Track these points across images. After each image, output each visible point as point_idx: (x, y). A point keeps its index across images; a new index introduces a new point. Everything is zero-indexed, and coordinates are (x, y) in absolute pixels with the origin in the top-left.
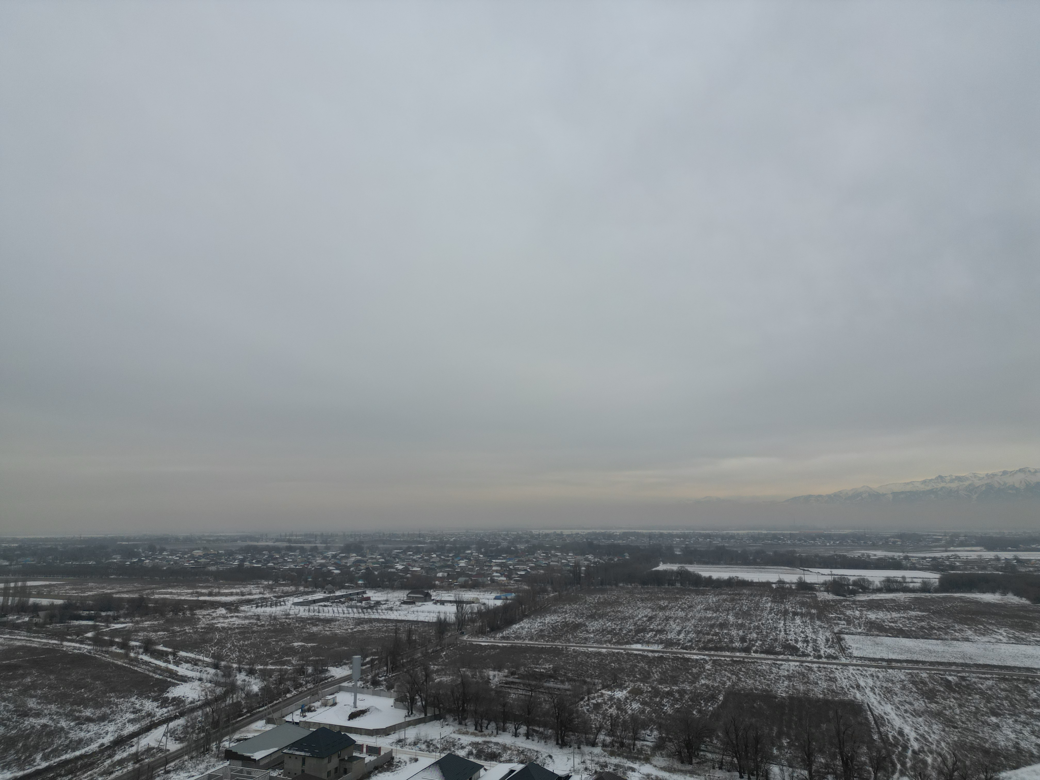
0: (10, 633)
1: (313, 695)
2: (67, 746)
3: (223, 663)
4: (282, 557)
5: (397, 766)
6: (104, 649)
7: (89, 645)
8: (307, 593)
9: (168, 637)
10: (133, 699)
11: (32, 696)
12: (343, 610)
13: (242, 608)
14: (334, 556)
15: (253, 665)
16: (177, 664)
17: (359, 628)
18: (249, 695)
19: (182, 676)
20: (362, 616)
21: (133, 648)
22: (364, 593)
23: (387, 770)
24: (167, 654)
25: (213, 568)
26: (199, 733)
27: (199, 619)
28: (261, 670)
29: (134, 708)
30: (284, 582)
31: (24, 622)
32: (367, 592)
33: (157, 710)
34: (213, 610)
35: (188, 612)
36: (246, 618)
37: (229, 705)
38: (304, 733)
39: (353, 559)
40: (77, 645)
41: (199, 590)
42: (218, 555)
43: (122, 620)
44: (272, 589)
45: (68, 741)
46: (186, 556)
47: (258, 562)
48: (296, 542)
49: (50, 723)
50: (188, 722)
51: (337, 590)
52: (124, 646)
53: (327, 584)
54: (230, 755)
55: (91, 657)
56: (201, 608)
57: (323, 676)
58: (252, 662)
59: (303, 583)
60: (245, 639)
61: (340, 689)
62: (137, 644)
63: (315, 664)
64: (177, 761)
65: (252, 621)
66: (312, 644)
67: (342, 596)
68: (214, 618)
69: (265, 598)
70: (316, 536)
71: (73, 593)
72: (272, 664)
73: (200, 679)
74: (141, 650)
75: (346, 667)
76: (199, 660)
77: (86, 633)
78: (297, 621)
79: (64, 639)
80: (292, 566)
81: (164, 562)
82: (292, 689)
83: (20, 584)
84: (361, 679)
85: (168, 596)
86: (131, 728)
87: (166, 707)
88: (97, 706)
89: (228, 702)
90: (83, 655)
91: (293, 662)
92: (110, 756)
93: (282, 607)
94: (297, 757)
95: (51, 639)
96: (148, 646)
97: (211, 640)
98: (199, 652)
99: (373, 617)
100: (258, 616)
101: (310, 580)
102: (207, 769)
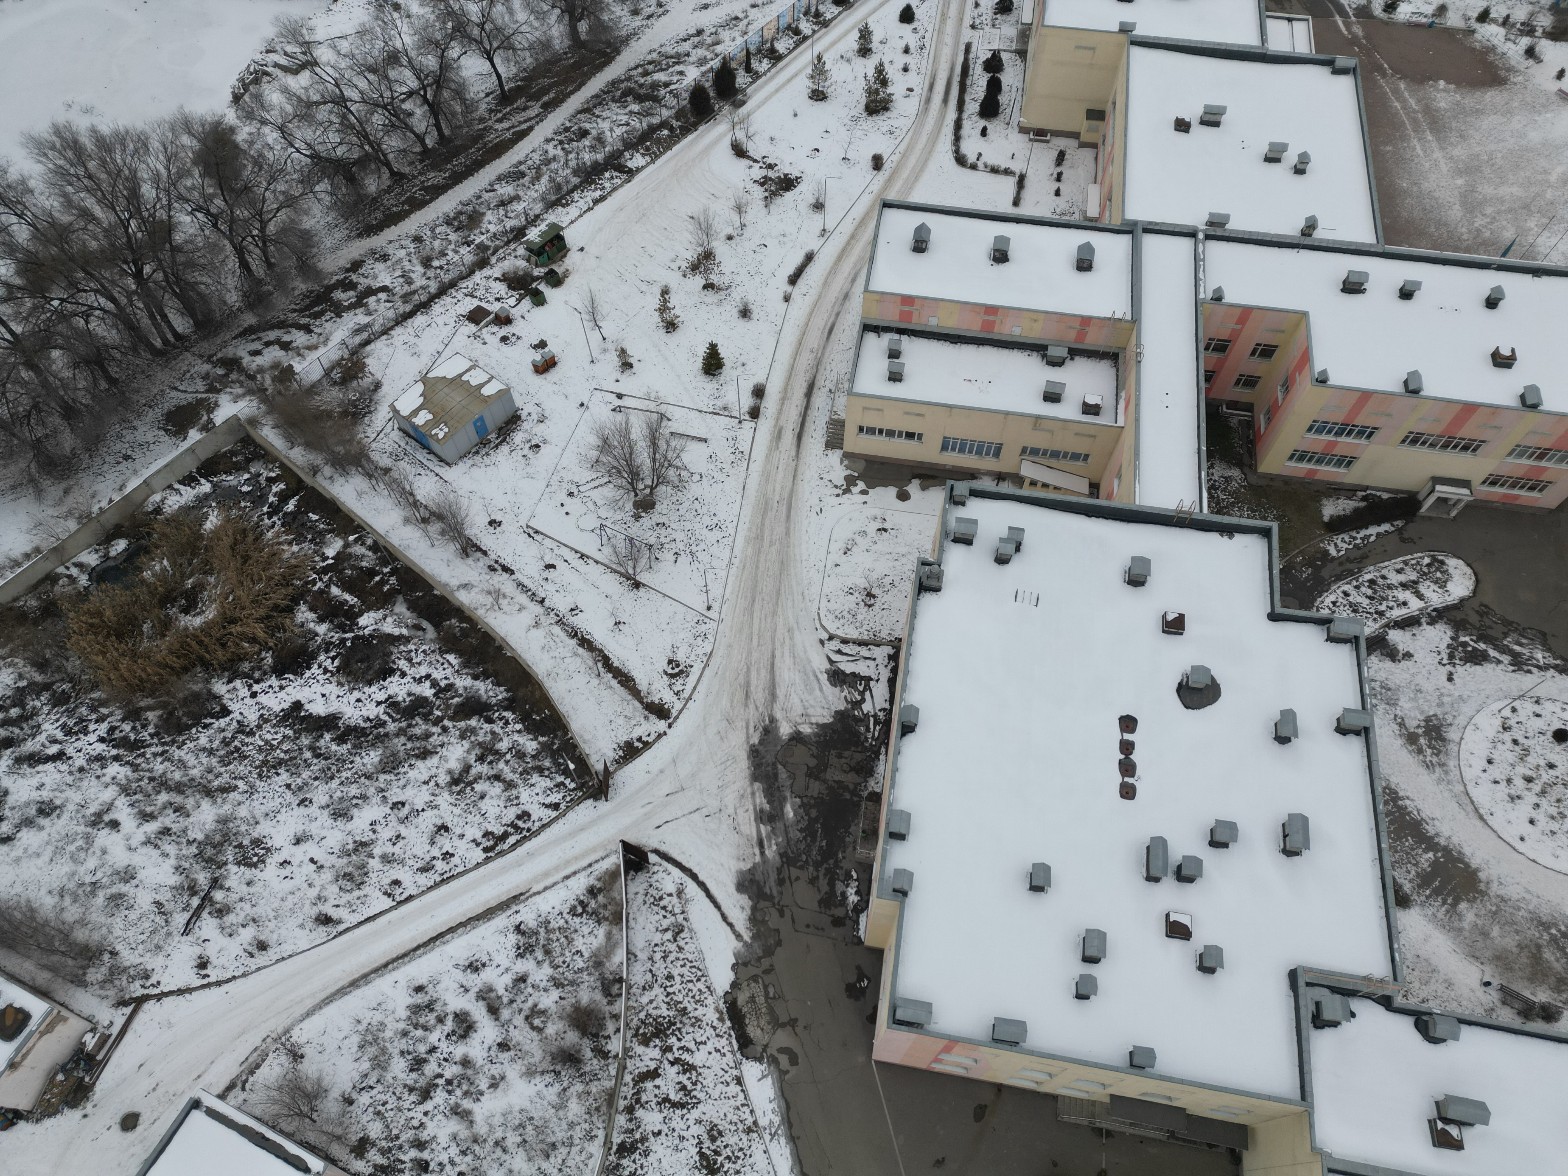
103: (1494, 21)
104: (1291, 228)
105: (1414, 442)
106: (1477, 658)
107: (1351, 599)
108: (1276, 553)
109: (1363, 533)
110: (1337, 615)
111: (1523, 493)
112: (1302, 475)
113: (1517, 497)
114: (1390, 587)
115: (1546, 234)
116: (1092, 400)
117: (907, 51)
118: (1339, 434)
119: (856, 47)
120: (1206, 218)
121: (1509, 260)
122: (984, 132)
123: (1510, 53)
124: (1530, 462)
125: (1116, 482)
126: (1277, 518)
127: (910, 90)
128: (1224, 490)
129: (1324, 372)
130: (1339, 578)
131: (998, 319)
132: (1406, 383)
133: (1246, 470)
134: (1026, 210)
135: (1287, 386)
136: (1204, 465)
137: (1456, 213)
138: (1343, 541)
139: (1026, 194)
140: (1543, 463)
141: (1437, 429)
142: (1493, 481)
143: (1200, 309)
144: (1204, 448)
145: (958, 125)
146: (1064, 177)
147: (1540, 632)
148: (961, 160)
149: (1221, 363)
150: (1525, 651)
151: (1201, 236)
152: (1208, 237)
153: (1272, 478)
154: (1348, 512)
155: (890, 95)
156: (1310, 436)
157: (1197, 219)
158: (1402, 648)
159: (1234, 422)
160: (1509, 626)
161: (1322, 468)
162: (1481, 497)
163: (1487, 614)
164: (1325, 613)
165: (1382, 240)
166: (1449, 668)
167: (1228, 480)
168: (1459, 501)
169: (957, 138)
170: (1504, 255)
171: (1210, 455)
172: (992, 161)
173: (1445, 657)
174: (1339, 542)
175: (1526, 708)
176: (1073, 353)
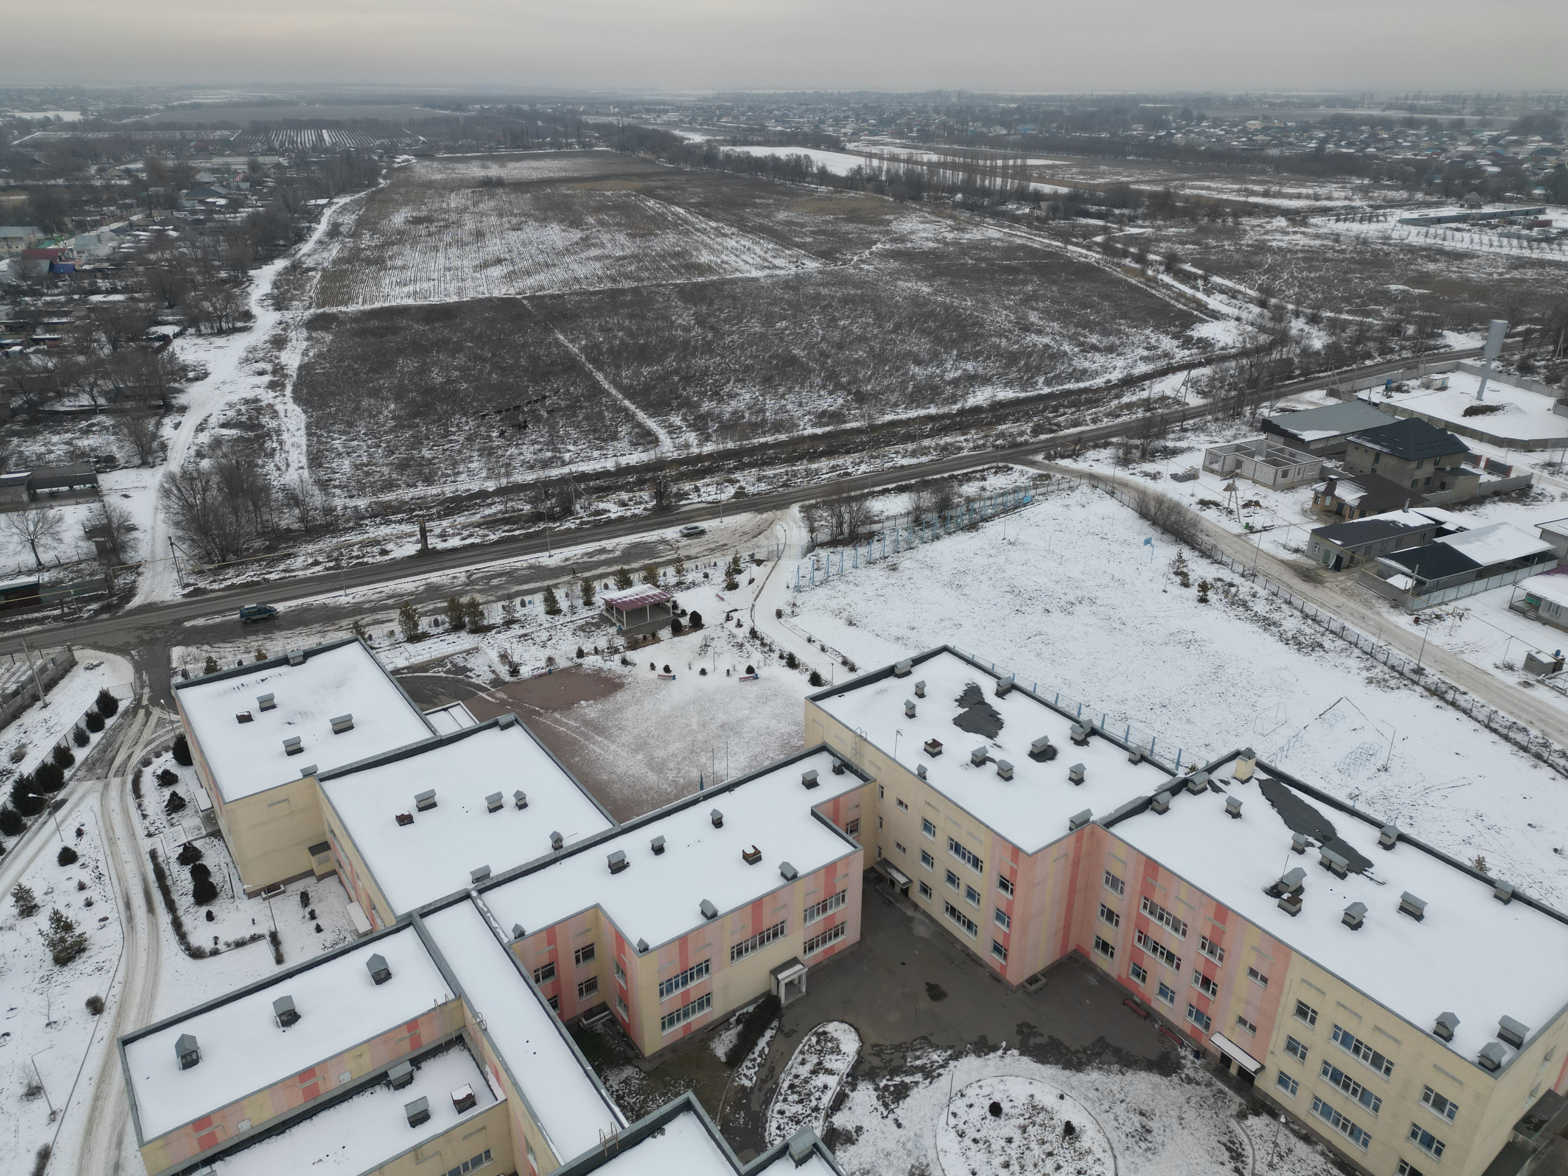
0: (1010, 227)
1: (1409, 368)
2: (1070, 374)
3: (1273, 301)
4: (1394, 138)
5: (1535, 499)
6: (1115, 260)
7: (1098, 252)
8: (1429, 205)
9: (1198, 253)
10: (1147, 332)
11: (1033, 309)
12: (1490, 240)
13: (1313, 221)
14: (1494, 141)
15: (1319, 309)
16: (1208, 292)
17: (1516, 274)
18: (1306, 352)
19: (1213, 311)
20: (1527, 253)
21: (1151, 263)
22: (1542, 212)
23: (1517, 500)
24: (1196, 277)
25: (1274, 152)
26: (1229, 390)
27: (1245, 231)
28: (1329, 319)
29: (1149, 343)
30: (1389, 183)
31: (1024, 214)
32: (1547, 211)
33: (1177, 350)
34: (1267, 220)
35: (1230, 220)
36: (1317, 236)
37: (1276, 361)
38: (1385, 420)
39: (1532, 147)
40: (1084, 251)
41: (1250, 186)
42: (1285, 130)
43: (1140, 222)
44: (1367, 192)
45: (1071, 370)
46: (1235, 130)
47: (1349, 145)
48: (1425, 110)
49: (1052, 344)
50: (1216, 373)
51: (1487, 203)
52: (1140, 258)
53: (1470, 192)
54: (1267, 426)
55: (1098, 270)
56: (1250, 214)
57: (1432, 342)
58: (1317, 306)
59: (1424, 186)
60: (1311, 269)
61: (1458, 368)
62: (1158, 258)
63: (1421, 323)
64: (1197, 420)
65: (1326, 242)
66: (1421, 291)
67: (1494, 216)
68: (1267, 232)
69: (1353, 208)
70: (1465, 100)
71: (1080, 179)
72: (1348, 312)
73: (1238, 319)
74: (1162, 268)
75: (1477, 336)
76: (1239, 292)
77: (1095, 236)
78: (1401, 250)
79: (1067, 242)
80: (1409, 155)
81: (1203, 138)
82: (1376, 355)
83: (1019, 162)
84: (1500, 358)
85: (1203, 192)
86: (1142, 368)
87: (1189, 349)
88: (1105, 333)
89: (1273, 356)
90: (1089, 265)
91: (1385, 314)
92: (1118, 397)
93: (1380, 226)
94: (1367, 450)
95: (1054, 239)
96: (1171, 264)
97: (1260, 264)
98: (1241, 281)
99: (1549, 256)
100: (1338, 235)
101: (1438, 181)
102: (1235, 437)
103: (588, 654)
104: (544, 849)
105: (740, 953)
106: (901, 1093)
107: (788, 1114)
108: (707, 1119)
109: (757, 1050)
110: (788, 1137)
111: (833, 942)
112: (680, 1035)
113: (832, 947)
114: (806, 1081)
115: (716, 762)
116: (460, 1095)
117: (82, 887)
118: (685, 983)
119: (15, 911)
120: (470, 878)
121: (708, 789)
122: (210, 917)
123: (613, 668)
124: (821, 917)
125: (530, 1158)
126: (688, 1086)
127: (105, 919)
128: (630, 1093)
129: (641, 942)
130: (767, 1102)
131: (318, 1079)
132: (703, 913)
133: (636, 1062)
134: (293, 961)
135: (621, 970)
136: (599, 1083)
137: (652, 778)
138: (748, 1068)
139: (287, 948)
140: (830, 912)
141: (748, 934)
142: (810, 947)
143: (510, 952)
144: (589, 1068)
145: (177, 924)
146: (317, 913)
147: (921, 1038)
148: (196, 954)
149: (557, 985)
150: (925, 1061)
151: (474, 894)
152: (481, 892)
153: (660, 1054)
154: (734, 1041)
155: (80, 936)
156: (666, 998)
157: (463, 882)
158: (850, 1127)
159: (599, 1028)
160: (902, 1049)
161: (692, 1018)
162: (812, 964)
163: (881, 1051)
164: (778, 1142)
165: (615, 822)
166: (891, 1116)
167: (626, 1082)
168: (800, 977)
169: (182, 937)
170: (702, 788)
171: (598, 1071)
172: (232, 938)
173: (882, 1109)
174: (745, 1071)
175: (959, 1105)
176: (417, 1062)
